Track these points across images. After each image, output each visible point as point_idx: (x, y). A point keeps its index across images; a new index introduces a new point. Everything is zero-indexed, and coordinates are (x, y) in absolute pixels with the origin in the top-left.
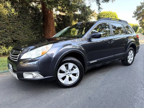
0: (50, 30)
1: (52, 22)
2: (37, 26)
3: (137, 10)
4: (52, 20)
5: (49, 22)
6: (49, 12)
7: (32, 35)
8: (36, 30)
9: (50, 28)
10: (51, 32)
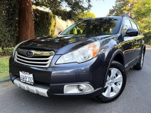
0: (29, 28)
1: (30, 18)
2: (12, 21)
3: (110, 13)
4: (30, 15)
5: (27, 16)
6: (28, 4)
7: (5, 32)
8: (11, 26)
9: (28, 25)
10: (30, 29)
